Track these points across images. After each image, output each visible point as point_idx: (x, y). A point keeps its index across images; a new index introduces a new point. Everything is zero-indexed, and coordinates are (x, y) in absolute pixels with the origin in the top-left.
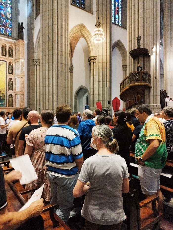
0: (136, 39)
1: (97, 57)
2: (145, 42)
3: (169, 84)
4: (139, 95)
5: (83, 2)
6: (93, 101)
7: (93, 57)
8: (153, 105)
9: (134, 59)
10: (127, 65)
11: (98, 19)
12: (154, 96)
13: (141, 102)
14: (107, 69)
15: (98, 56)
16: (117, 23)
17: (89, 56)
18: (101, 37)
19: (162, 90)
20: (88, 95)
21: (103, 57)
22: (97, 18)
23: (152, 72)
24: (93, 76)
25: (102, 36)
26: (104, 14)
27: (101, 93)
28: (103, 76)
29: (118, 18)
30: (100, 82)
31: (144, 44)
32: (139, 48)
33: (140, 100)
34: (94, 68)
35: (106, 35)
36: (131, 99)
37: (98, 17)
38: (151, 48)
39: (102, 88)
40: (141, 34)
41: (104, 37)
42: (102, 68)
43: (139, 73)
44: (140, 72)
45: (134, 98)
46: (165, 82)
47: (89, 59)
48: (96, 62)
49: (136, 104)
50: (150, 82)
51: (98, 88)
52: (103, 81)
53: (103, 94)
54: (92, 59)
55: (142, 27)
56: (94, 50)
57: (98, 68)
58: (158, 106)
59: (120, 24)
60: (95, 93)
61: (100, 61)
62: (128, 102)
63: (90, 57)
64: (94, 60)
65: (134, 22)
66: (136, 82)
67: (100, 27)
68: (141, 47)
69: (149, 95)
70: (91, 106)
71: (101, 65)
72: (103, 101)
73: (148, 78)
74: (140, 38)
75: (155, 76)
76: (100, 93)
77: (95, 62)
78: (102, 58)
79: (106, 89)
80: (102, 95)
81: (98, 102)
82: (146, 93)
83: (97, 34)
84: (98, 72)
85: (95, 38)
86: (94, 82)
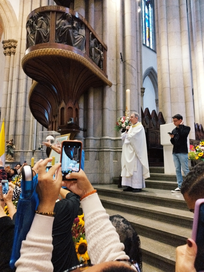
1: (17, 43)
3: (168, 99)
7: (9, 41)
19: (154, 111)
24: (8, 81)
27: (20, 117)
30: (20, 95)
48: (17, 53)
52: (26, 93)
54: (8, 46)
64: (12, 49)
77: (14, 53)
86: (9, 95)
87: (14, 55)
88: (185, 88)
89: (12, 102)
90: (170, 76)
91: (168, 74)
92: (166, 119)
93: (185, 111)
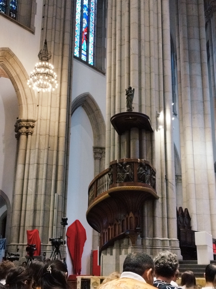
0: (125, 93)
1: (36, 123)
2: (143, 103)
3: (193, 196)
4: (131, 215)
5: (13, 6)
6: (20, 227)
7: (27, 121)
8: (163, 241)
9: (120, 134)
10: (104, 148)
11: (46, 43)
12: (163, 218)
13: (136, 231)
14: (58, 151)
15: (39, 120)
16: (84, 58)
17: (18, 118)
18: (49, 81)
19: (181, 208)
20: (6, 212)
21: (52, 123)
22: (41, 42)
23: (157, 165)
24: (25, 165)
25: (53, 80)
26: (57, 37)
27: (40, 206)
28: (49, 166)
29: (87, 50)
30: (40, 181)
31: (140, 106)
32: (130, 112)
33: (134, 228)
34: (28, 147)
35: (59, 79)
36: (113, 224)
37: (46, 40)
38: (154, 115)
39: (43, 197)
40: (134, 84)
41: (56, 82)
42: (47, 147)
43: (130, 165)
44: (133, 162)
45: (120, 222)
46: (184, 190)
47: (16, 126)
48: (34, 133)
49: (124, 236)
50: (154, 187)
51: (33, 196)
52: (46, 179)
53: (46, 211)
54: (26, 125)
55: (137, 73)
56: (30, 107)
57: (37, 147)
58: (172, 242)
59: (91, 61)
60: (26, 208)
61: (43, 132)
62: (106, 231)
63: (20, 121)
64: (30, 129)
65: (121, 60)
66: (125, 183)
67: (47, 60)
68: (136, 110)
69: (153, 216)
70: (12, 241)
71: (44, 140)
72: (45, 227)
73: (151, 177)
74: (132, 92)
75: (164, 174)
76: (38, 208)
77: (32, 134)
78: (48, 126)
79: (54, 198)
80: (42, 212)
81: (30, 229)
82: (146, 211)
83: (41, 74)
84: (36, 157)
85: (34, 81)
86: (25, 181)
87: (31, 135)
88: (209, 185)
89: (28, 188)
90: (195, 171)
91: (193, 170)
92: (191, 216)
93: (209, 208)
